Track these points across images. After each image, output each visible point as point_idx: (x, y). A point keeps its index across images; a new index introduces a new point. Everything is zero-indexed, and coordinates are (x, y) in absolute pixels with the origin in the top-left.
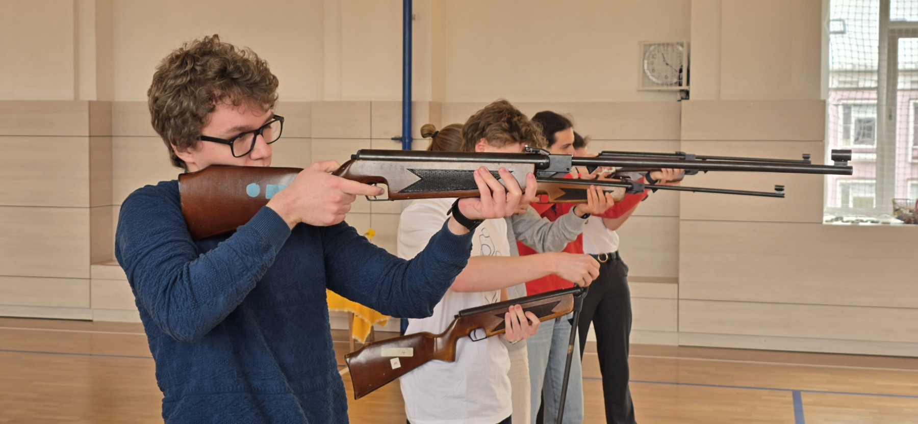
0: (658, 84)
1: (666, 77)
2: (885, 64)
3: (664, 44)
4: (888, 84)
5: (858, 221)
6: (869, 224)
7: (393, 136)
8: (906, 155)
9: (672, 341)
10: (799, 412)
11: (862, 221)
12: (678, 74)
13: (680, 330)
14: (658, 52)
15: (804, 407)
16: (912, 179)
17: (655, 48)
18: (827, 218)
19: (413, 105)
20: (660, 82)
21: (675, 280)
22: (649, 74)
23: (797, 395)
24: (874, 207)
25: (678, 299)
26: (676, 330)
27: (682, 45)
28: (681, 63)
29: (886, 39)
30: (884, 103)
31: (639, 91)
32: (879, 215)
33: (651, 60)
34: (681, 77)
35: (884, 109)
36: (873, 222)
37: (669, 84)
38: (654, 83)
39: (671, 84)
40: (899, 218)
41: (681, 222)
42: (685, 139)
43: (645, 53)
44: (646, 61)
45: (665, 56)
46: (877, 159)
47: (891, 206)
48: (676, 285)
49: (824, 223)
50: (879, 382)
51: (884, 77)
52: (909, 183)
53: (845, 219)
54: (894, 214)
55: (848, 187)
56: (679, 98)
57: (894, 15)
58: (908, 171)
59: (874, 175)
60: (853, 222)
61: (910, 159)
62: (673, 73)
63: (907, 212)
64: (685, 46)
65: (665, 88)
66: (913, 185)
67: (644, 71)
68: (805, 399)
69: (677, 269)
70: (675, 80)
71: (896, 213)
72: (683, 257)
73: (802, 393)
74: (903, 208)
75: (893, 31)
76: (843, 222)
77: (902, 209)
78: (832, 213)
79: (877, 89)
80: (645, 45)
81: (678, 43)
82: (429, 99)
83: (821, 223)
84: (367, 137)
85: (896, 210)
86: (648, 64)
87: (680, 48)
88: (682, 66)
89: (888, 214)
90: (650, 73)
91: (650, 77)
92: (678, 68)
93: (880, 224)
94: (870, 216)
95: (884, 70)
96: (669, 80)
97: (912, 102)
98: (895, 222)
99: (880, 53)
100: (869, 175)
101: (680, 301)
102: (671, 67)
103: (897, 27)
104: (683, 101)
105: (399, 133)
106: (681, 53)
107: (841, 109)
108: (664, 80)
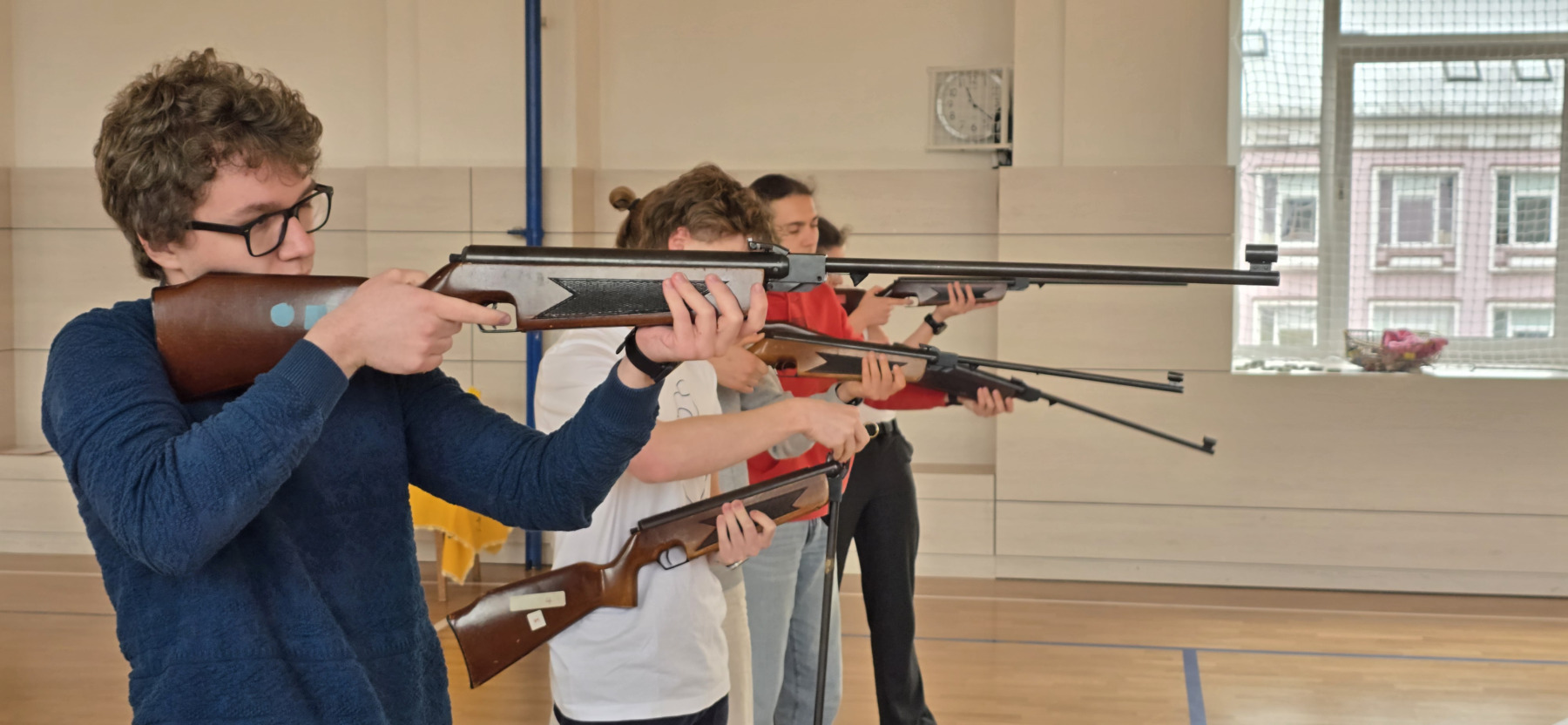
0: (959, 140)
1: (974, 128)
2: (1332, 106)
3: (969, 73)
4: (1338, 140)
5: (1289, 368)
6: (1306, 372)
7: (511, 228)
8: (1367, 257)
9: (985, 570)
10: (1193, 683)
11: (1295, 367)
12: (992, 122)
13: (998, 552)
14: (960, 85)
15: (1203, 677)
16: (1377, 299)
17: (955, 79)
18: (1238, 362)
19: (545, 176)
20: (963, 136)
21: (990, 469)
22: (944, 123)
23: (1190, 657)
24: (1315, 343)
25: (995, 501)
26: (991, 552)
27: (999, 74)
28: (998, 103)
29: (1334, 64)
30: (1331, 170)
31: (929, 151)
32: (1323, 357)
33: (948, 98)
34: (998, 128)
35: (1331, 181)
36: (1312, 369)
37: (978, 139)
38: (953, 138)
39: (982, 141)
40: (1354, 362)
42: (1005, 232)
43: (938, 87)
44: (940, 101)
45: (972, 92)
46: (1319, 266)
47: (1342, 343)
48: (991, 478)
49: (1234, 371)
50: (1322, 634)
51: (1332, 128)
52: (1372, 305)
53: (1268, 364)
54: (1347, 356)
55: (1272, 314)
56: (995, 163)
57: (1348, 24)
58: (1370, 283)
59: (1314, 293)
60: (1280, 369)
61: (1373, 268)
62: (984, 121)
63: (1368, 352)
64: (1005, 75)
65: (972, 146)
66: (1377, 309)
67: (936, 117)
68: (1203, 662)
69: (993, 451)
70: (989, 133)
71: (1350, 353)
72: (1000, 429)
73: (1199, 654)
74: (1362, 345)
75: (1345, 51)
76: (1264, 369)
77: (1360, 348)
78: (1246, 355)
79: (1319, 148)
80: (939, 74)
81: (992, 71)
82: (572, 162)
83: (1228, 371)
84: (464, 229)
85: (1350, 349)
86: (943, 105)
87: (997, 79)
88: (999, 109)
89: (1337, 355)
90: (947, 120)
91: (948, 128)
92: (993, 114)
93: (1324, 372)
94: (1308, 360)
95: (1332, 117)
96: (978, 133)
97: (1375, 171)
98: (1349, 368)
99: (1324, 88)
100: (1306, 292)
101: (998, 504)
102: (982, 111)
103: (1352, 45)
104: (1003, 170)
105: (521, 223)
106: (998, 87)
107: (1259, 181)
108: (971, 133)
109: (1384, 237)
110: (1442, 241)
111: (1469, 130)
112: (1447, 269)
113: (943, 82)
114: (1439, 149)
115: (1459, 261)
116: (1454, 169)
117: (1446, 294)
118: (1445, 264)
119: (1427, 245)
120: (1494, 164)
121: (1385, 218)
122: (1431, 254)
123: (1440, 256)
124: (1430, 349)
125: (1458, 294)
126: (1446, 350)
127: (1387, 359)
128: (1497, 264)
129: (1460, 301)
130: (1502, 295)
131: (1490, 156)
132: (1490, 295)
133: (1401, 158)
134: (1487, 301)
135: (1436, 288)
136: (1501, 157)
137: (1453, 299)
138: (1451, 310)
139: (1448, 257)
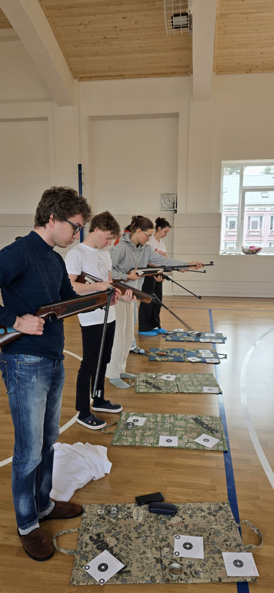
1: (169, 205)
2: (241, 203)
3: (168, 194)
4: (242, 210)
5: (231, 254)
6: (234, 254)
9: (171, 294)
10: (211, 316)
12: (173, 204)
14: (167, 197)
15: (212, 314)
17: (166, 195)
18: (221, 253)
20: (167, 207)
21: (172, 274)
22: (164, 205)
23: (210, 310)
24: (236, 249)
26: (172, 291)
28: (174, 200)
29: (241, 192)
30: (240, 214)
31: (160, 210)
32: (237, 252)
33: (164, 199)
34: (174, 206)
35: (240, 218)
36: (236, 254)
41: (174, 255)
42: (175, 226)
43: (162, 197)
44: (162, 200)
45: (169, 198)
46: (237, 234)
47: (241, 249)
48: (172, 276)
50: (236, 306)
51: (240, 207)
55: (227, 244)
56: (173, 212)
57: (244, 184)
58: (247, 238)
59: (236, 239)
60: (229, 254)
61: (247, 235)
62: (171, 204)
63: (246, 250)
64: (176, 195)
65: (169, 209)
66: (248, 242)
67: (162, 203)
68: (213, 311)
70: (172, 207)
71: (243, 251)
76: (226, 254)
78: (222, 251)
79: (238, 211)
80: (162, 194)
83: (219, 254)
87: (174, 195)
88: (174, 202)
89: (240, 251)
93: (238, 255)
94: (234, 252)
95: (240, 205)
96: (170, 207)
97: (248, 216)
98: (243, 254)
99: (239, 197)
102: (171, 202)
103: (245, 189)
104: (175, 214)
106: (174, 197)
109: (249, 228)
110: (260, 229)
111: (266, 207)
114: (259, 211)
115: (263, 233)
116: (262, 215)
117: (260, 239)
118: (260, 234)
119: (257, 230)
120: (270, 214)
121: (249, 225)
122: (257, 232)
123: (259, 232)
124: (259, 250)
125: (262, 239)
126: (262, 250)
127: (250, 252)
129: (263, 241)
130: (271, 239)
132: (269, 240)
133: (252, 213)
135: (258, 239)
137: (261, 241)
138: (261, 243)
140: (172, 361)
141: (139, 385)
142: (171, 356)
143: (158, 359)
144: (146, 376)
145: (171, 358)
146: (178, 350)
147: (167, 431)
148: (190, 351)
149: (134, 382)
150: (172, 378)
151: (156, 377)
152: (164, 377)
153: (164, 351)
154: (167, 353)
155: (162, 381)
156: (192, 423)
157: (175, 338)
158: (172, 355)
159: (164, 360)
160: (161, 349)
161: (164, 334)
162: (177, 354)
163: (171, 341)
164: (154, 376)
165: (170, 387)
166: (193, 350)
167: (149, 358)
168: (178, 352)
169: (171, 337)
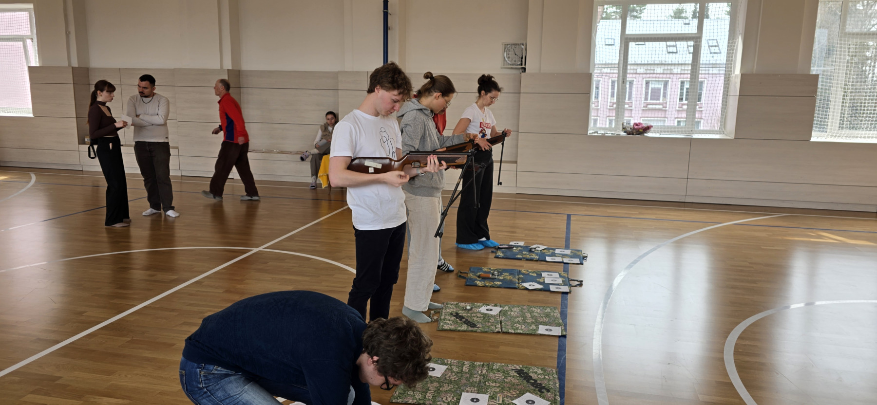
0: (511, 64)
1: (515, 61)
3: (514, 44)
4: (623, 65)
5: (605, 133)
6: (610, 135)
9: (514, 191)
10: (568, 224)
11: (607, 133)
12: (520, 59)
13: (517, 186)
14: (511, 48)
15: (571, 222)
17: (510, 46)
18: (590, 132)
21: (516, 162)
22: (507, 59)
23: (569, 216)
24: (613, 127)
26: (515, 186)
27: (523, 45)
28: (522, 54)
29: (624, 43)
30: (621, 75)
31: (502, 68)
32: (615, 131)
33: (508, 52)
34: (522, 61)
35: (621, 78)
36: (612, 134)
38: (509, 64)
39: (517, 65)
40: (625, 132)
41: (519, 134)
42: (523, 92)
43: (505, 49)
44: (505, 53)
45: (515, 50)
47: (621, 126)
48: (516, 164)
49: (588, 134)
50: (610, 211)
53: (599, 132)
54: (623, 130)
56: (520, 72)
57: (628, 32)
60: (602, 134)
62: (518, 59)
63: (628, 129)
64: (525, 45)
65: (514, 66)
67: (504, 58)
68: (572, 218)
69: (517, 157)
72: (519, 150)
73: (571, 216)
74: (627, 127)
75: (627, 39)
76: (598, 134)
78: (593, 130)
80: (505, 45)
81: (521, 44)
85: (624, 128)
87: (523, 47)
88: (523, 56)
89: (620, 130)
91: (507, 61)
92: (521, 57)
93: (615, 135)
94: (611, 131)
96: (516, 63)
98: (623, 134)
99: (620, 50)
101: (518, 172)
102: (517, 56)
103: (629, 38)
104: (523, 74)
106: (522, 49)
108: (514, 63)
109: (646, 99)
110: (663, 100)
111: (672, 67)
112: (664, 109)
113: (506, 46)
114: (663, 74)
115: (668, 106)
116: (667, 79)
117: (663, 116)
118: (664, 107)
119: (658, 102)
120: (680, 78)
121: (647, 94)
122: (659, 104)
123: (662, 105)
124: (647, 129)
125: (667, 116)
126: (652, 129)
127: (634, 131)
128: (679, 108)
129: (667, 118)
130: (680, 116)
131: (679, 76)
132: (676, 116)
134: (676, 118)
135: (660, 114)
136: (682, 76)
137: (665, 117)
138: (665, 120)
139: (664, 105)
140: (499, 287)
141: (444, 320)
142: (499, 280)
143: (478, 283)
144: (457, 306)
145: (498, 283)
146: (511, 272)
147: (474, 387)
148: (528, 274)
149: (438, 315)
150: (496, 311)
151: (471, 309)
152: (483, 309)
153: (489, 272)
154: (493, 274)
155: (479, 315)
156: (513, 377)
157: (509, 254)
158: (501, 278)
159: (487, 284)
160: (485, 269)
161: (494, 247)
162: (508, 278)
163: (503, 258)
164: (468, 308)
165: (490, 324)
166: (533, 273)
167: (467, 282)
168: (511, 274)
169: (503, 253)
